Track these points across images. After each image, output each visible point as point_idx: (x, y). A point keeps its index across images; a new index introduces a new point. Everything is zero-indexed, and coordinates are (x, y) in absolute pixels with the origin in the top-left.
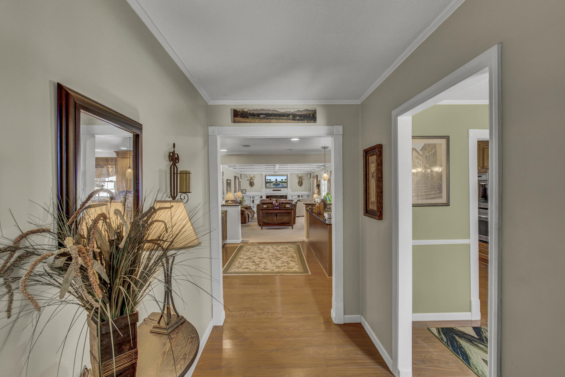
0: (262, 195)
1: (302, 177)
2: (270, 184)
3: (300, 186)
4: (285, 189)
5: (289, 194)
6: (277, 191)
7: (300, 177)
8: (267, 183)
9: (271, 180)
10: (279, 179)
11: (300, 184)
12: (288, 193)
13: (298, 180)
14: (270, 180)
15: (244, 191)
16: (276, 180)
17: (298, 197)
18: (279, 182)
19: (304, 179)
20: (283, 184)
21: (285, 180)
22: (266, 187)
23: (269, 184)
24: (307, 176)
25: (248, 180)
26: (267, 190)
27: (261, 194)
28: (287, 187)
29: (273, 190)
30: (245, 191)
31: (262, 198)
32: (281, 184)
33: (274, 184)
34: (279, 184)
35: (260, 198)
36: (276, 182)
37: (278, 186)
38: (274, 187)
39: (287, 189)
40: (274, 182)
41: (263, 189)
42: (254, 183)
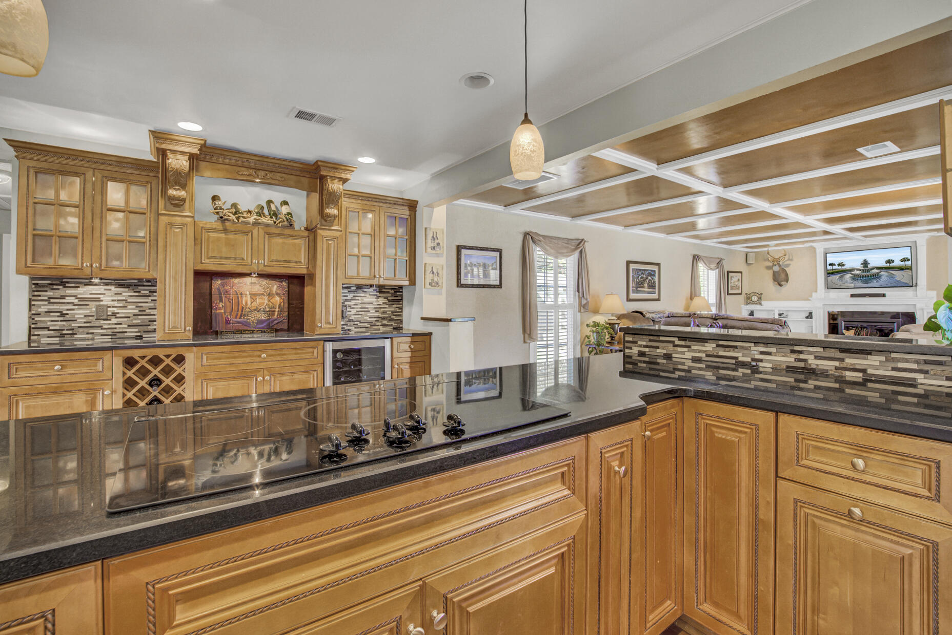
0: (810, 310)
2: (841, 277)
4: (908, 292)
5: (922, 310)
6: (867, 299)
8: (830, 273)
9: (844, 265)
10: (877, 259)
12: (918, 306)
14: (841, 264)
15: (755, 299)
16: (865, 263)
18: (878, 268)
20: (892, 277)
21: (906, 260)
22: (829, 287)
23: (837, 276)
25: (768, 268)
26: (834, 294)
27: (806, 306)
28: (914, 286)
29: (852, 296)
30: (760, 298)
31: (811, 318)
32: (887, 274)
33: (855, 278)
34: (876, 276)
35: (807, 318)
36: (863, 271)
37: (875, 283)
38: (859, 284)
39: (916, 290)
40: (858, 270)
41: (816, 291)
42: (787, 275)
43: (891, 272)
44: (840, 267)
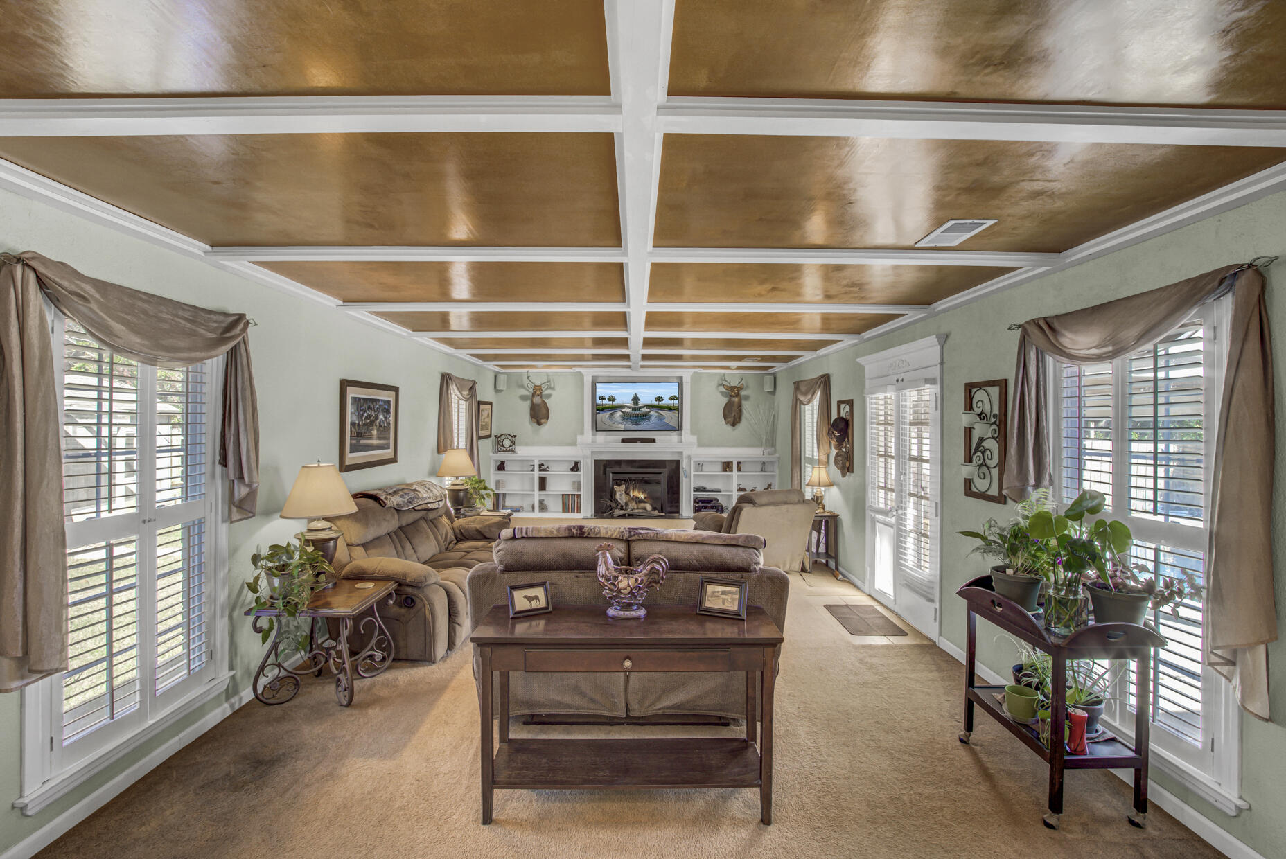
0: (577, 459)
1: (738, 389)
2: (611, 415)
3: (733, 425)
4: (674, 437)
5: (688, 457)
6: (639, 444)
7: (731, 389)
8: (598, 409)
9: (614, 400)
10: (648, 395)
11: (733, 415)
12: (685, 453)
13: (725, 400)
14: (611, 399)
15: (506, 443)
16: (636, 399)
17: (724, 470)
18: (649, 406)
19: (749, 398)
20: (661, 418)
21: (673, 398)
22: (596, 428)
23: (607, 414)
24: (763, 385)
25: (524, 398)
26: (601, 438)
27: (571, 453)
28: (678, 429)
29: (624, 441)
30: (513, 443)
31: (577, 470)
32: (656, 414)
33: (626, 417)
34: (646, 417)
35: (572, 470)
36: (634, 409)
37: (644, 425)
38: (628, 426)
39: (682, 435)
40: (629, 407)
41: (582, 433)
42: (547, 409)
43: (661, 412)
44: (610, 403)
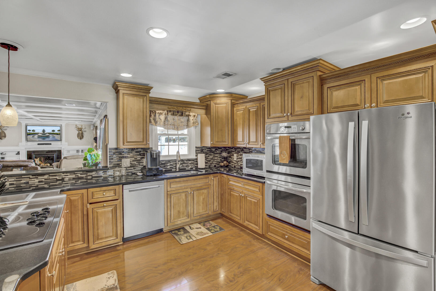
0: (19, 151)
1: (81, 129)
2: (33, 136)
3: (81, 139)
4: (59, 143)
5: (64, 149)
6: (45, 145)
7: (79, 128)
8: (28, 134)
9: (35, 131)
10: (48, 130)
11: (81, 136)
13: (78, 132)
14: (33, 131)
16: (44, 131)
17: (77, 152)
18: (49, 133)
19: (85, 131)
20: (54, 137)
21: (58, 131)
22: (27, 140)
23: (32, 136)
24: (90, 128)
26: (30, 143)
27: (17, 149)
28: (61, 140)
29: (38, 144)
31: (19, 154)
32: (52, 136)
33: (39, 137)
34: (48, 137)
35: (17, 154)
36: (43, 134)
37: (47, 139)
38: (40, 139)
39: (62, 142)
40: (41, 134)
41: (21, 142)
42: (5, 134)
43: (54, 135)
44: (33, 132)
